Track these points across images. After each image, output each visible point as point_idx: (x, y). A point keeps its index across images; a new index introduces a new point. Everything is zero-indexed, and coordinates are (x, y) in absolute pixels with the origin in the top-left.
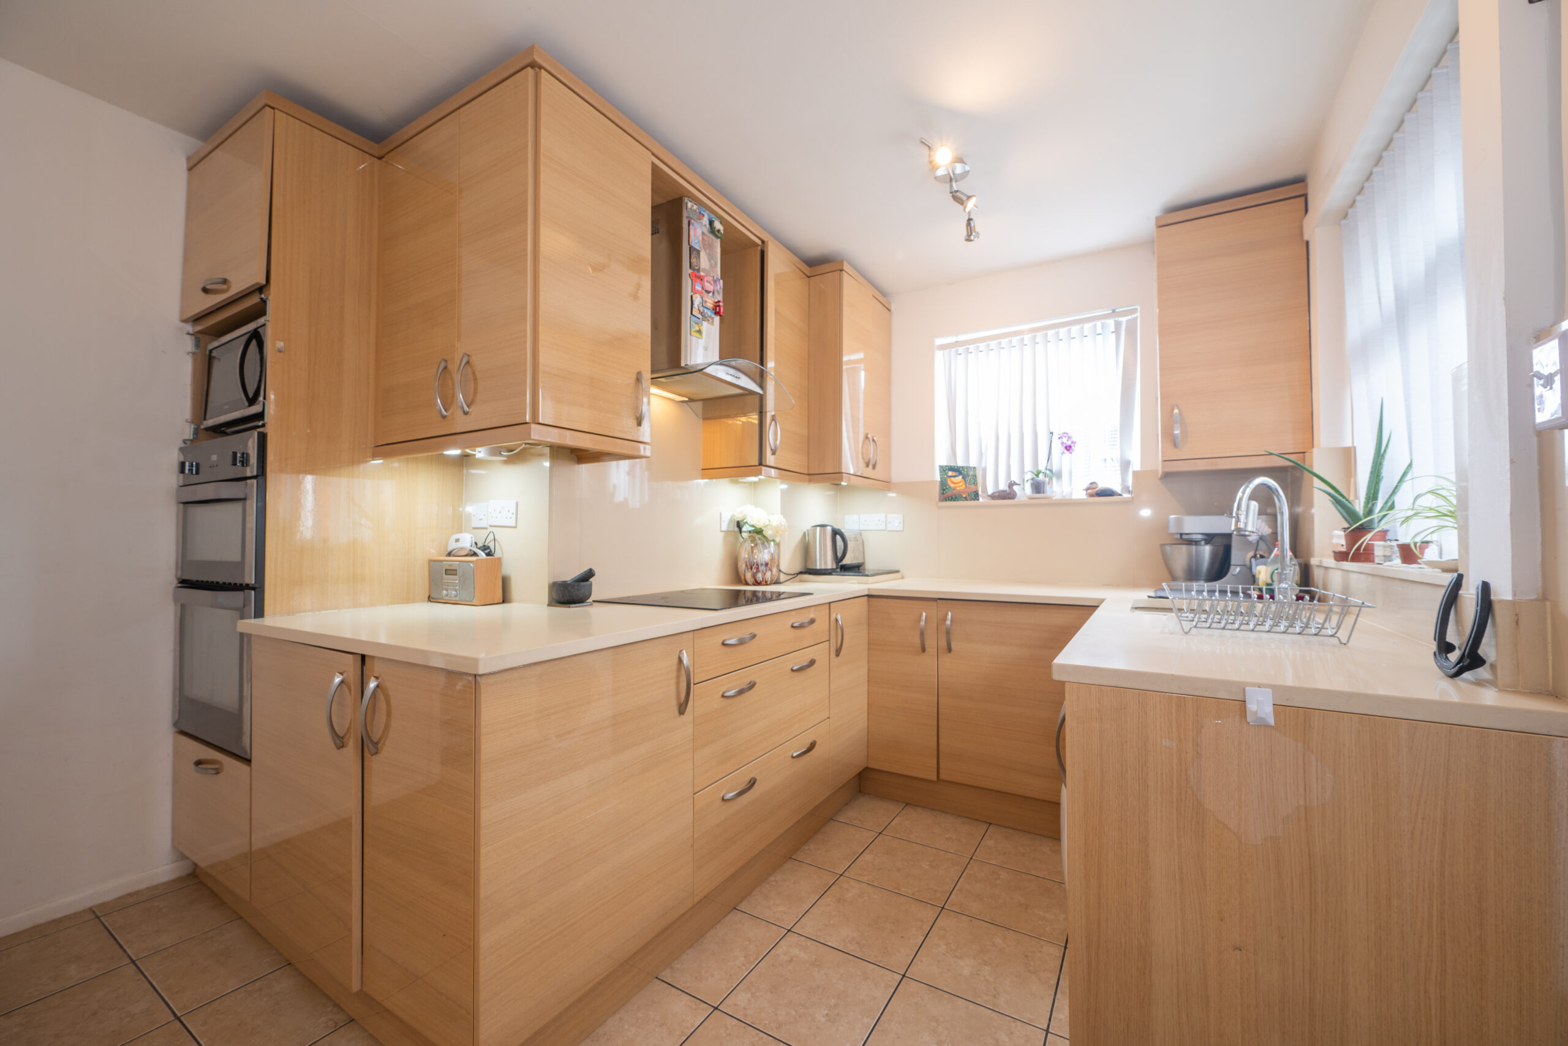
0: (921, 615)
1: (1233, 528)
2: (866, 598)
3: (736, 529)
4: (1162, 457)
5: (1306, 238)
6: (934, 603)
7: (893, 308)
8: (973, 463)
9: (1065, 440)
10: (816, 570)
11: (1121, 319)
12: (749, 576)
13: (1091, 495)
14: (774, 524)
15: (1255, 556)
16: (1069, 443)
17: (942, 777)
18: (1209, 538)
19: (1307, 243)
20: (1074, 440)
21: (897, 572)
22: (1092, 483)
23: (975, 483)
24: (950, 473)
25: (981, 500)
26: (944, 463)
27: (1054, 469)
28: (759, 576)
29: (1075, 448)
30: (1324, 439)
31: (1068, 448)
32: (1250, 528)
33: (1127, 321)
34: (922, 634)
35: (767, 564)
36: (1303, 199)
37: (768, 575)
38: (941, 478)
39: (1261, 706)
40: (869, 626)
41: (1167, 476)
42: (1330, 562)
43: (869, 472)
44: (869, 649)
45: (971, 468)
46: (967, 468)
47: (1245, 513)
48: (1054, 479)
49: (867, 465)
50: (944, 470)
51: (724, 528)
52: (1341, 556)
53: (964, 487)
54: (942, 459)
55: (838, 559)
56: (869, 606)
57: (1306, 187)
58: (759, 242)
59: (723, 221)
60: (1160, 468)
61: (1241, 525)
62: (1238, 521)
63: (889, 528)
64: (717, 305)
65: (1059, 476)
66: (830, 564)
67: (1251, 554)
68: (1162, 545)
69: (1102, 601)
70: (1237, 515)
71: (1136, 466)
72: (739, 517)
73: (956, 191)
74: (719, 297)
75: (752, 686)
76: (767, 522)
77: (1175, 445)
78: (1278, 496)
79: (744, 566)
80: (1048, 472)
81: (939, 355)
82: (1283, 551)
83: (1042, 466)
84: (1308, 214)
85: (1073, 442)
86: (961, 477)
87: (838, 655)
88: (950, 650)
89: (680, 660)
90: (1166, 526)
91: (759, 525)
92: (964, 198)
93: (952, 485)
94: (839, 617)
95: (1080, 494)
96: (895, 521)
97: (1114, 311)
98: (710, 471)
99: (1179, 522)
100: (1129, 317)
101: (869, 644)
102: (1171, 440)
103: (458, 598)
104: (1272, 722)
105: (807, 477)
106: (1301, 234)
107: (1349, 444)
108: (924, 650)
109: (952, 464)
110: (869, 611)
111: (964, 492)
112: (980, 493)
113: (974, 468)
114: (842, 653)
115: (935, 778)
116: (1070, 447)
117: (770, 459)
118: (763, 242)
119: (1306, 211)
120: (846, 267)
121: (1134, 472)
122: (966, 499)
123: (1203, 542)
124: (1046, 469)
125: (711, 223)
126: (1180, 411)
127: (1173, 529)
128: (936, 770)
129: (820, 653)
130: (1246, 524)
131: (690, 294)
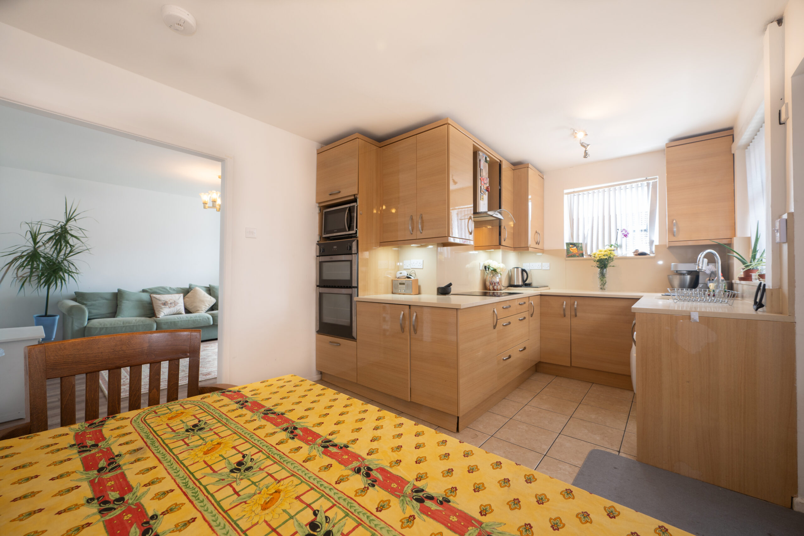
0: (564, 302)
1: (697, 269)
2: (539, 296)
3: (484, 269)
4: (668, 240)
5: (733, 152)
6: (569, 298)
7: (544, 177)
8: (580, 241)
9: (624, 232)
10: (515, 285)
11: (650, 181)
12: (491, 287)
13: (636, 255)
14: (501, 267)
15: (709, 280)
16: (626, 233)
17: (572, 365)
18: (690, 273)
19: (734, 154)
20: (628, 232)
21: (547, 286)
22: (636, 250)
23: (582, 250)
24: (571, 246)
25: (585, 257)
26: (568, 242)
27: (619, 244)
28: (495, 287)
29: (629, 236)
30: (739, 233)
31: (626, 236)
32: (704, 269)
33: (653, 182)
34: (564, 310)
35: (498, 283)
36: (732, 136)
37: (499, 287)
38: (567, 248)
39: (695, 316)
40: (541, 307)
41: (670, 248)
42: (738, 282)
43: (537, 246)
44: (541, 316)
45: (580, 243)
46: (578, 243)
47: (701, 263)
48: (619, 248)
49: (537, 244)
50: (568, 244)
51: (481, 269)
52: (741, 279)
53: (577, 251)
54: (567, 240)
55: (524, 281)
56: (541, 299)
57: (733, 131)
58: (499, 161)
59: (489, 156)
60: (667, 244)
61: (700, 268)
62: (699, 266)
63: (543, 268)
64: (487, 188)
65: (621, 246)
66: (520, 283)
67: (708, 279)
68: (668, 275)
69: (642, 297)
70: (698, 264)
71: (656, 242)
72: (487, 264)
73: (582, 143)
74: (488, 185)
75: (510, 323)
76: (498, 267)
77: (674, 235)
78: (716, 257)
79: (489, 284)
80: (616, 245)
81: (566, 197)
82: (718, 277)
83: (613, 242)
84: (734, 142)
85: (628, 233)
86: (575, 247)
87: (532, 316)
88: (576, 316)
89: (494, 311)
90: (670, 268)
91: (495, 268)
92: (586, 145)
93: (572, 251)
94: (532, 302)
95: (632, 255)
96: (546, 266)
97: (646, 178)
98: (477, 247)
99: (676, 266)
100: (654, 181)
101: (541, 314)
102: (672, 232)
103: (405, 292)
104: (698, 320)
105: (513, 249)
106: (731, 151)
107: (749, 236)
108: (565, 316)
109: (572, 242)
110: (541, 301)
111: (577, 254)
112: (584, 254)
113: (581, 243)
114: (533, 316)
115: (569, 365)
116: (626, 235)
117: (503, 243)
118: (500, 161)
119: (733, 141)
120: (530, 166)
121: (656, 246)
122: (578, 256)
123: (687, 274)
124: (615, 244)
125: (486, 158)
126: (676, 222)
127: (673, 269)
128: (570, 362)
129: (526, 314)
130: (702, 267)
131: (480, 185)
